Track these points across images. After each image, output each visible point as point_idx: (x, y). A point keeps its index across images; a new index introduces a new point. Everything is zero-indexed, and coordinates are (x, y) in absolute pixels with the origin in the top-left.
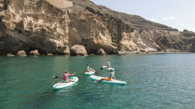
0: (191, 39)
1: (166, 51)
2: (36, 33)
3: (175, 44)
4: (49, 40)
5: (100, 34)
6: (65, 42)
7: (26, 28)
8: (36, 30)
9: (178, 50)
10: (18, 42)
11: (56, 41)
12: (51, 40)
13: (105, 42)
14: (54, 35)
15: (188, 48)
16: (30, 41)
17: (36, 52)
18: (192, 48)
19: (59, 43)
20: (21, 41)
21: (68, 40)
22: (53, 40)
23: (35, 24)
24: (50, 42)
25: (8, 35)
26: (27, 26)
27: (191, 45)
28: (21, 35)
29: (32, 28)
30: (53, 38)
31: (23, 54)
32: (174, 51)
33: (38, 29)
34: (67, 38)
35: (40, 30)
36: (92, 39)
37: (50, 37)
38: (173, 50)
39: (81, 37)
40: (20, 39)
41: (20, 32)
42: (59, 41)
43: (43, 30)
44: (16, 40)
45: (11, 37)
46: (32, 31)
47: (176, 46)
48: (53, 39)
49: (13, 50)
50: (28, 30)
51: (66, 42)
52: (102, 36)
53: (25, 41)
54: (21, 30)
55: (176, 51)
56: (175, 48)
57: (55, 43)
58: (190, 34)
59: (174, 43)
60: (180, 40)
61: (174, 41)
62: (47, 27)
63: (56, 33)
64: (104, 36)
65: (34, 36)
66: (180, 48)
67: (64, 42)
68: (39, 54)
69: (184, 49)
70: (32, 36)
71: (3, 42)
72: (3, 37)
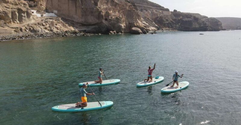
0: (179, 18)
1: (162, 30)
2: (114, 20)
3: (168, 24)
5: (137, 19)
9: (171, 29)
11: (122, 25)
12: (120, 24)
13: (141, 24)
14: (121, 21)
15: (177, 27)
16: (109, 24)
17: (115, 31)
18: (180, 27)
20: (106, 25)
24: (120, 25)
25: (102, 22)
27: (179, 24)
28: (106, 22)
29: (112, 17)
30: (121, 23)
32: (168, 30)
33: (114, 18)
34: (125, 22)
36: (134, 22)
38: (167, 28)
39: (128, 21)
41: (106, 20)
43: (117, 18)
44: (105, 25)
45: (103, 23)
46: (112, 19)
47: (169, 25)
50: (110, 18)
51: (125, 25)
52: (138, 21)
53: (107, 25)
54: (108, 19)
55: (169, 30)
56: (169, 27)
57: (122, 26)
58: (179, 14)
59: (167, 22)
60: (171, 20)
61: (167, 20)
62: (119, 17)
64: (139, 21)
65: (112, 22)
66: (172, 27)
68: (116, 33)
69: (175, 28)
70: (111, 22)
71: (97, 26)
72: (97, 23)
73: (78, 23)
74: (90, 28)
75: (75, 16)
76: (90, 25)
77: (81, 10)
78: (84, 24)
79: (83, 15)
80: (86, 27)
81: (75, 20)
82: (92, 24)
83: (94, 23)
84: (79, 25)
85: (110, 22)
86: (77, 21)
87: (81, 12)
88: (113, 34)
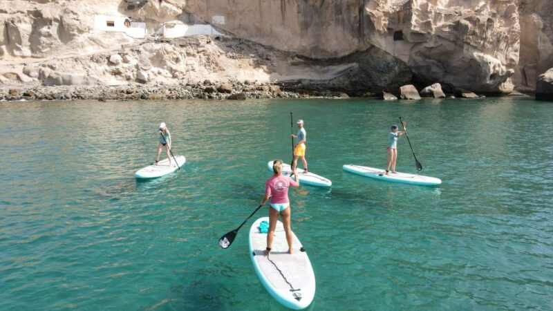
2: (439, 36)
4: (473, 56)
6: (512, 60)
7: (415, 26)
8: (439, 29)
10: (392, 64)
11: (488, 57)
12: (476, 54)
14: (485, 39)
16: (418, 58)
17: (437, 88)
19: (495, 61)
20: (397, 61)
21: (518, 54)
22: (482, 54)
23: (436, 13)
24: (473, 60)
25: (373, 46)
26: (416, 21)
28: (399, 44)
29: (428, 24)
30: (483, 49)
31: (412, 93)
33: (444, 26)
34: (517, 45)
35: (447, 30)
37: (475, 45)
40: (396, 55)
41: (398, 36)
42: (496, 57)
43: (457, 26)
44: (389, 58)
45: (379, 49)
46: (429, 33)
48: (482, 51)
49: (379, 85)
50: (417, 29)
51: (514, 58)
53: (405, 60)
54: (404, 32)
57: (487, 63)
62: (469, 19)
63: (492, 34)
65: (431, 44)
67: (506, 59)
68: (444, 95)
70: (427, 45)
71: (355, 65)
72: (357, 51)
73: (287, 55)
74: (331, 74)
75: (278, 30)
76: (334, 61)
77: (298, 6)
78: (313, 56)
79: (305, 26)
80: (318, 67)
81: (277, 46)
82: (341, 55)
83: (347, 53)
84: (290, 61)
85: (422, 47)
86: (285, 48)
87: (299, 12)
88: (418, 98)
